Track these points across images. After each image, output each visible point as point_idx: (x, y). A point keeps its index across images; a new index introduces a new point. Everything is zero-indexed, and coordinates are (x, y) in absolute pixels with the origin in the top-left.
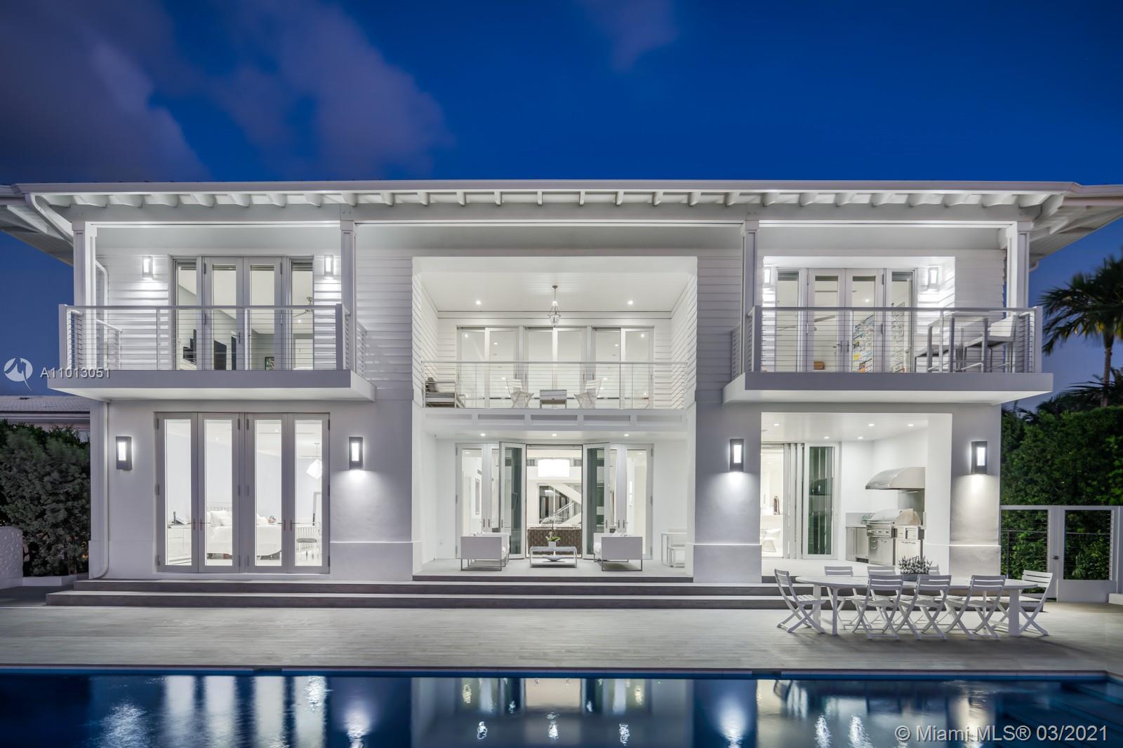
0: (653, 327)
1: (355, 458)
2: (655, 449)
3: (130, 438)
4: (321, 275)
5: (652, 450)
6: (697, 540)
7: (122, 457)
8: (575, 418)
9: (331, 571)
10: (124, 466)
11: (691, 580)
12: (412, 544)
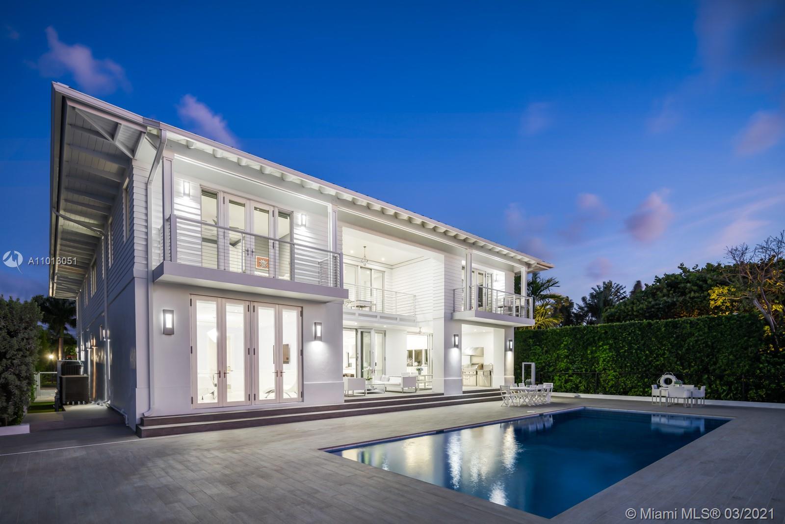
0: (385, 272)
1: (319, 334)
2: (387, 333)
3: (173, 311)
4: (299, 225)
5: (385, 334)
6: (445, 377)
7: (169, 325)
8: (376, 317)
9: (305, 401)
10: (169, 332)
11: (443, 394)
12: (343, 383)
